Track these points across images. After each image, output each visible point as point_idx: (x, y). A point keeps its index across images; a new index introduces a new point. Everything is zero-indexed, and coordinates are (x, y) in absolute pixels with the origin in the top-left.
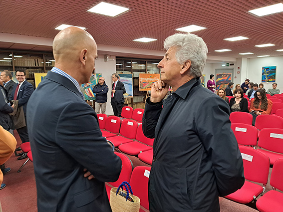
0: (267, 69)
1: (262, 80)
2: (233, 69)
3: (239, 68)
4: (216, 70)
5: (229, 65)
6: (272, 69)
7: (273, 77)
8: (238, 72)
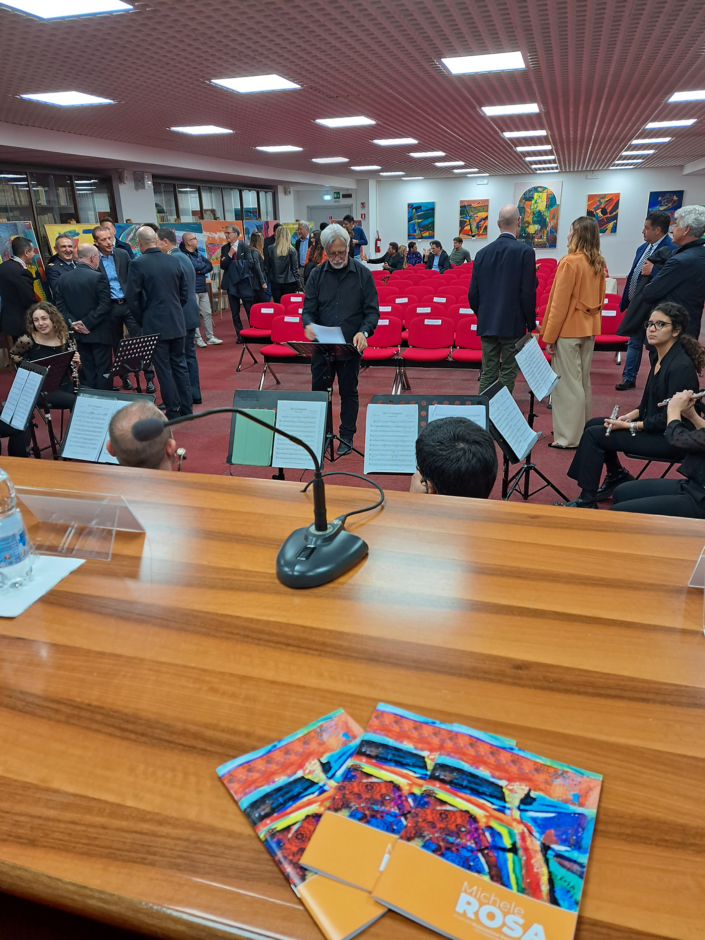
0: (418, 208)
1: (409, 236)
2: (350, 207)
3: (362, 204)
4: (310, 208)
5: (341, 196)
6: (426, 208)
7: (430, 227)
8: (364, 216)
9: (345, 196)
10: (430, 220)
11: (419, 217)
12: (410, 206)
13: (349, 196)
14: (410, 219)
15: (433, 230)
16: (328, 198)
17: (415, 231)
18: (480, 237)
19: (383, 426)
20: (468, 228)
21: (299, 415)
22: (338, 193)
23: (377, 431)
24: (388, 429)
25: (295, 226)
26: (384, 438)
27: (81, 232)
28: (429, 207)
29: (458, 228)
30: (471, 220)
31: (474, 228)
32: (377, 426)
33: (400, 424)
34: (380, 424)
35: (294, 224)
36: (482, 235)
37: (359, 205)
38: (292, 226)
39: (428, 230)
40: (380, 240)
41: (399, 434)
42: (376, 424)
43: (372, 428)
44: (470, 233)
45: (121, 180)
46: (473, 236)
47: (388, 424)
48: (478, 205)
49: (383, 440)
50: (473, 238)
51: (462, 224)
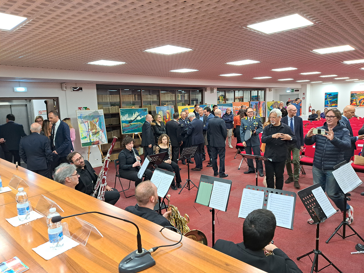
0: (330, 94)
1: (325, 105)
2: (298, 95)
3: (304, 93)
4: (281, 95)
5: (294, 91)
6: (334, 95)
7: (336, 102)
8: (304, 98)
9: (296, 91)
10: (336, 99)
11: (330, 98)
12: (326, 94)
13: (298, 91)
14: (326, 99)
15: (337, 103)
16: (288, 91)
17: (328, 104)
18: (361, 106)
19: (248, 198)
20: (355, 103)
21: (221, 188)
22: (293, 90)
23: (246, 200)
24: (251, 200)
25: (272, 103)
26: (249, 204)
27: (189, 108)
28: (335, 94)
29: (349, 102)
30: (356, 99)
31: (358, 102)
32: (246, 198)
33: (256, 199)
34: (248, 197)
35: (271, 102)
36: (362, 105)
37: (302, 94)
38: (271, 103)
39: (334, 103)
40: (311, 107)
41: (255, 203)
42: (246, 197)
43: (245, 199)
44: (356, 105)
45: (206, 90)
46: (357, 106)
47: (251, 198)
48: (360, 93)
49: (248, 204)
50: (357, 107)
51: (352, 101)
